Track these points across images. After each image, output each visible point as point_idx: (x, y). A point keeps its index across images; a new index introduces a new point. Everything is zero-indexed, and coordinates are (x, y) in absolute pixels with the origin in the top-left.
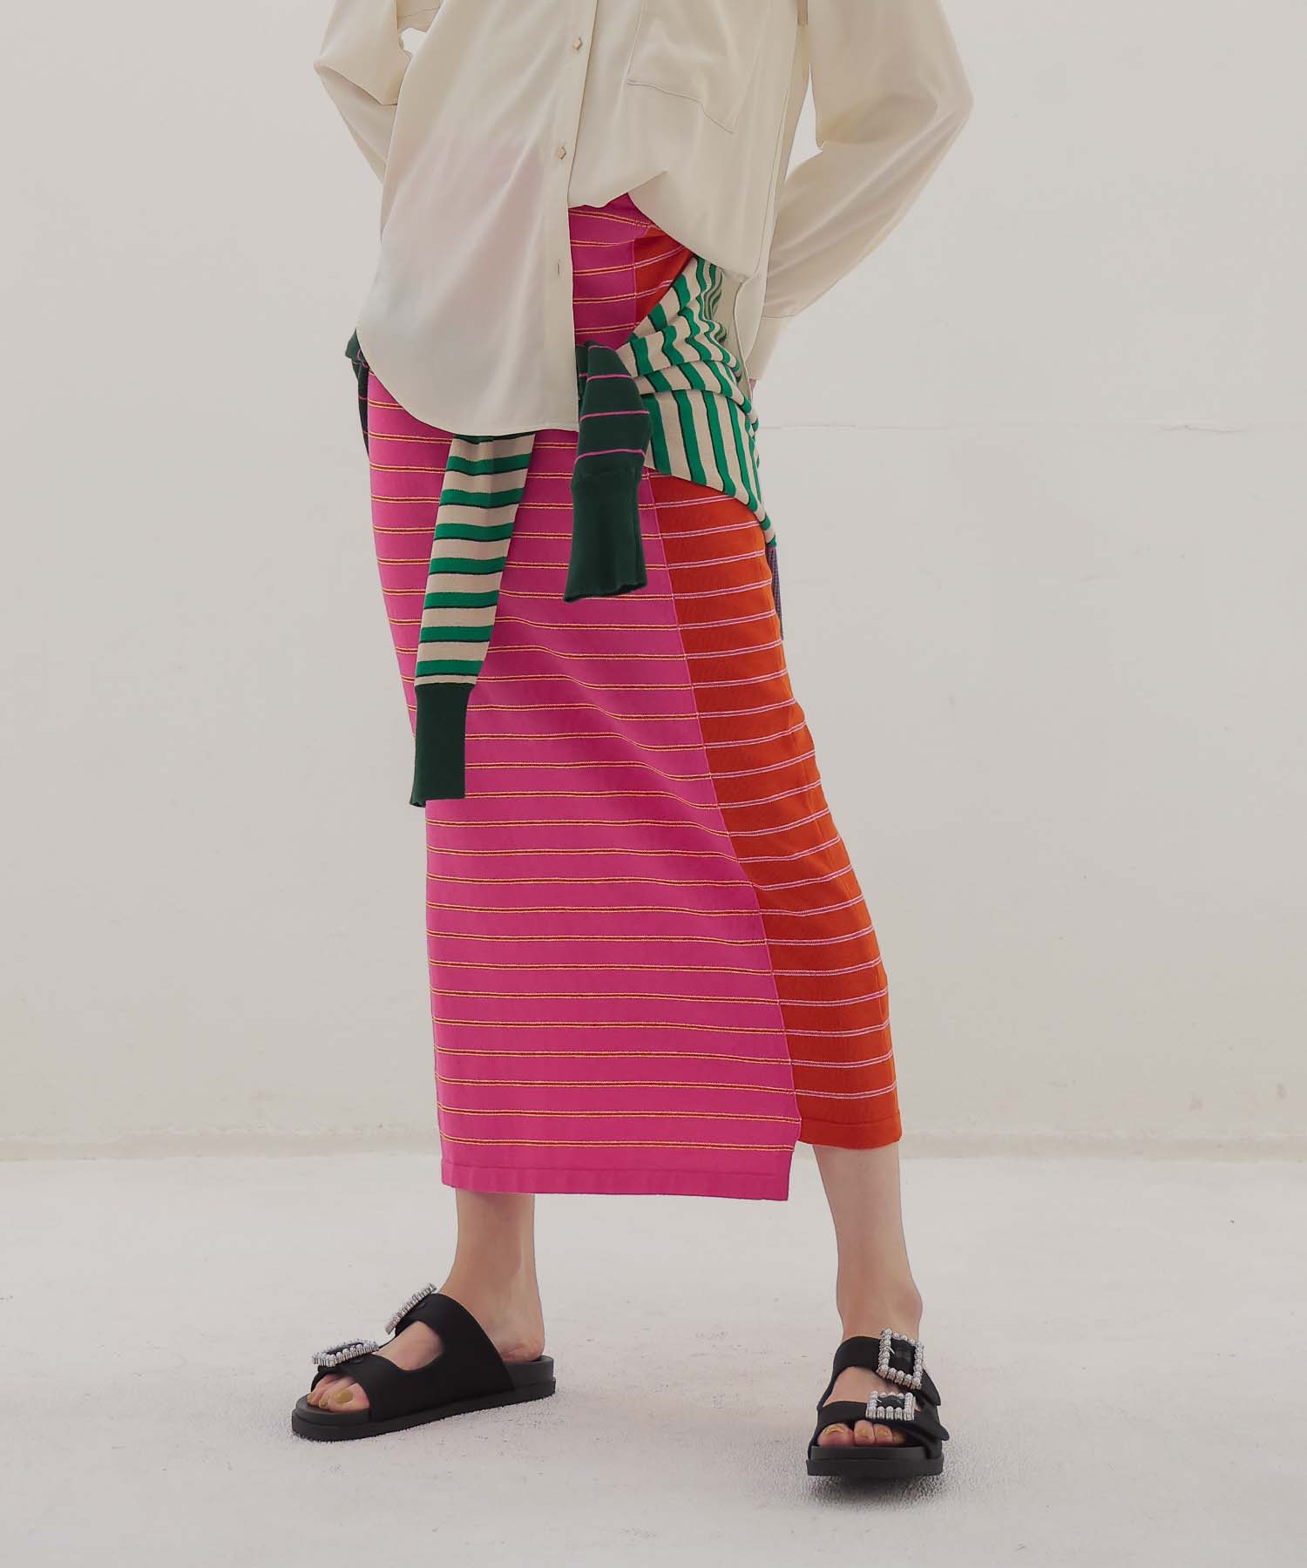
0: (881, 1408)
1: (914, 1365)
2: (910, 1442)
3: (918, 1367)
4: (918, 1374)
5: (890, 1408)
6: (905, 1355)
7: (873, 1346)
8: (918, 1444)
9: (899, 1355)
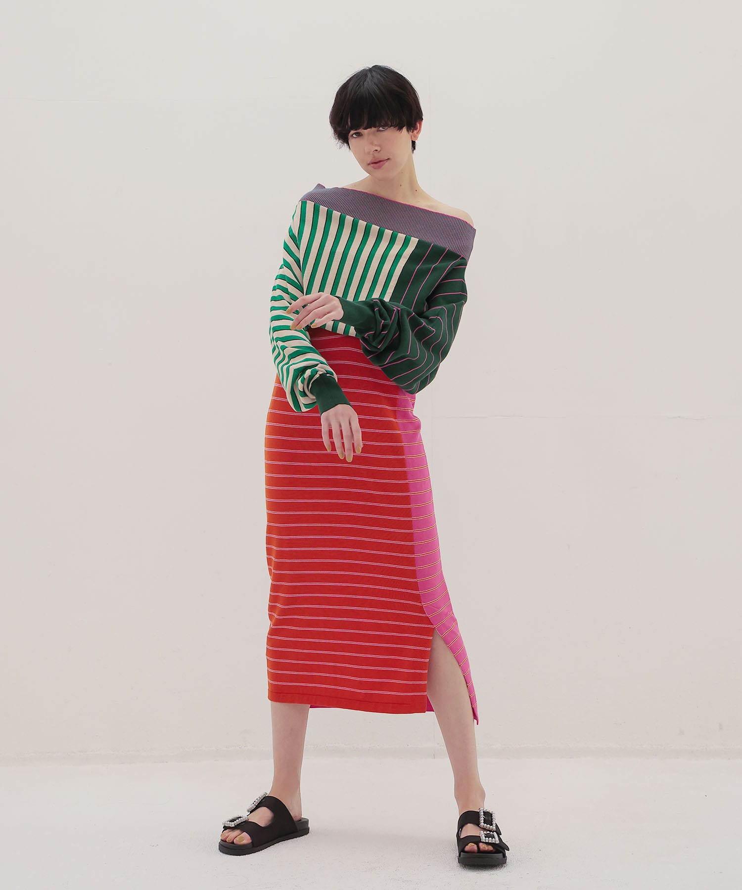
0: (487, 838)
1: (492, 821)
2: (497, 852)
3: (494, 822)
4: (494, 825)
5: (490, 839)
6: (489, 817)
7: (477, 814)
8: (500, 852)
9: (486, 818)
